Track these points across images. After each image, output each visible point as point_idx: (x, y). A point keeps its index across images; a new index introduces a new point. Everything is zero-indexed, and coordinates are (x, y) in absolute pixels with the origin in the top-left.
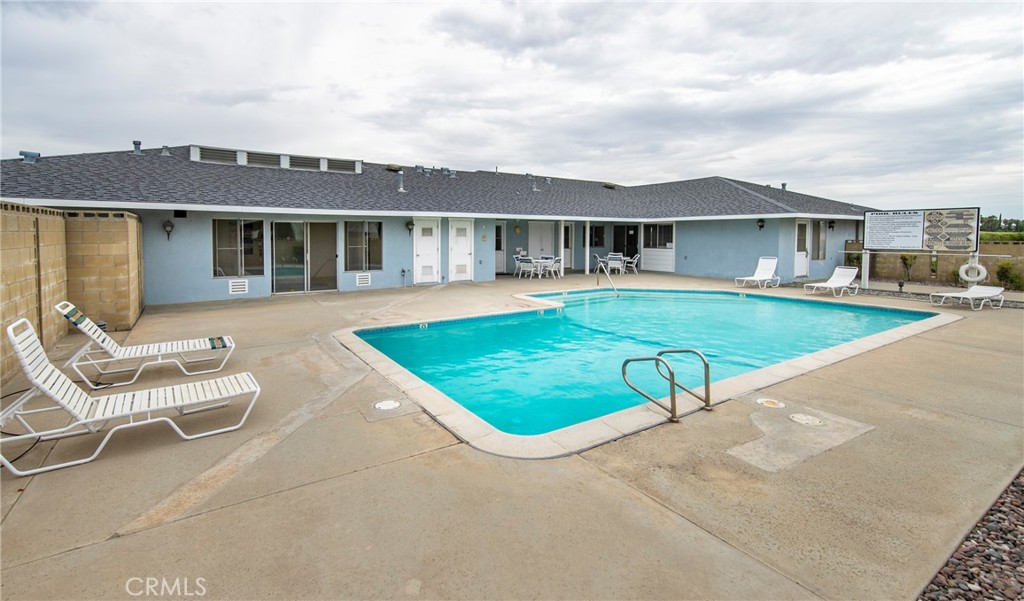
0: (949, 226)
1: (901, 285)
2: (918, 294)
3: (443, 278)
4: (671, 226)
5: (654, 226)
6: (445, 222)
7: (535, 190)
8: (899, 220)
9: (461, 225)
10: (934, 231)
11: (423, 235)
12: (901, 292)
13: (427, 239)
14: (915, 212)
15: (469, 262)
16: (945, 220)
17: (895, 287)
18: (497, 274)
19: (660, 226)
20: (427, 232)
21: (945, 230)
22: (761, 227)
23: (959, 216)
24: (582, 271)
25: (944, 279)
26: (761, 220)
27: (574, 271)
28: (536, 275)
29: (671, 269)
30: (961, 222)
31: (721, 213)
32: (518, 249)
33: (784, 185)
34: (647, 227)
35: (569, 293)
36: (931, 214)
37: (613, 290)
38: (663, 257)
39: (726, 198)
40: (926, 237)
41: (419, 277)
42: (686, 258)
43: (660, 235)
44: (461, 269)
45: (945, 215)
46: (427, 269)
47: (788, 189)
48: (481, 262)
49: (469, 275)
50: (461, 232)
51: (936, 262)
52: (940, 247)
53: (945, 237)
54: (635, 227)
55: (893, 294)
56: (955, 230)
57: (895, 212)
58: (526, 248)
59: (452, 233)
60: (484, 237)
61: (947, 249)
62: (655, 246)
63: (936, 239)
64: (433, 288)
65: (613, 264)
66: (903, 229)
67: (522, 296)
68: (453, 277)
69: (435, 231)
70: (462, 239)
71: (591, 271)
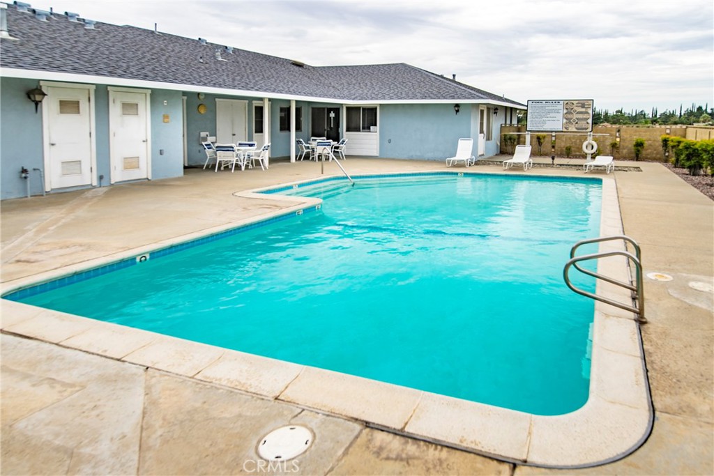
0: (577, 113)
1: (553, 158)
2: (561, 165)
3: (101, 178)
4: (376, 109)
5: (357, 109)
6: (102, 93)
7: (220, 59)
8: (550, 108)
9: (130, 99)
10: (569, 116)
11: (62, 112)
12: (553, 164)
13: (70, 118)
14: (558, 101)
15: (144, 154)
16: (576, 108)
17: (549, 160)
18: (185, 168)
19: (364, 109)
20: (69, 106)
21: (575, 116)
22: (457, 111)
23: (583, 106)
24: (288, 159)
25: (559, 153)
26: (457, 105)
27: (280, 159)
28: (238, 167)
29: (376, 153)
30: (583, 110)
31: (425, 98)
32: (203, 134)
33: (454, 76)
34: (349, 109)
35: (300, 186)
36: (567, 104)
37: (347, 178)
38: (367, 141)
39: (422, 84)
40: (565, 121)
41: (54, 179)
42: (390, 141)
43: (365, 118)
44: (131, 163)
45: (575, 105)
46: (72, 165)
47: (457, 79)
48: (161, 152)
49: (144, 172)
50: (129, 108)
51: (555, 141)
52: (572, 128)
53: (574, 121)
54: (336, 109)
55: (547, 165)
56: (580, 116)
57: (547, 101)
58: (214, 134)
59: (115, 110)
60: (166, 117)
61: (576, 130)
62: (358, 130)
63: (570, 122)
64: (89, 194)
65: (319, 150)
66: (552, 115)
67: (249, 194)
68: (117, 175)
69: (84, 106)
70: (131, 121)
71: (298, 158)
